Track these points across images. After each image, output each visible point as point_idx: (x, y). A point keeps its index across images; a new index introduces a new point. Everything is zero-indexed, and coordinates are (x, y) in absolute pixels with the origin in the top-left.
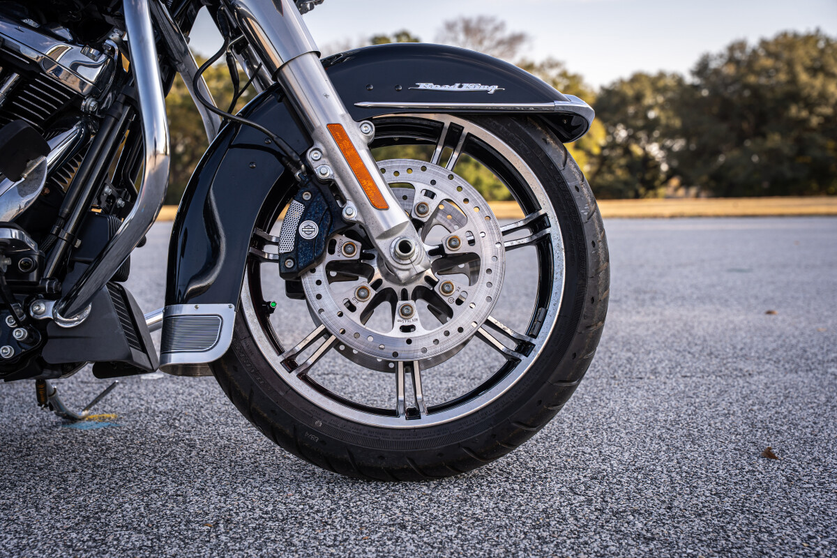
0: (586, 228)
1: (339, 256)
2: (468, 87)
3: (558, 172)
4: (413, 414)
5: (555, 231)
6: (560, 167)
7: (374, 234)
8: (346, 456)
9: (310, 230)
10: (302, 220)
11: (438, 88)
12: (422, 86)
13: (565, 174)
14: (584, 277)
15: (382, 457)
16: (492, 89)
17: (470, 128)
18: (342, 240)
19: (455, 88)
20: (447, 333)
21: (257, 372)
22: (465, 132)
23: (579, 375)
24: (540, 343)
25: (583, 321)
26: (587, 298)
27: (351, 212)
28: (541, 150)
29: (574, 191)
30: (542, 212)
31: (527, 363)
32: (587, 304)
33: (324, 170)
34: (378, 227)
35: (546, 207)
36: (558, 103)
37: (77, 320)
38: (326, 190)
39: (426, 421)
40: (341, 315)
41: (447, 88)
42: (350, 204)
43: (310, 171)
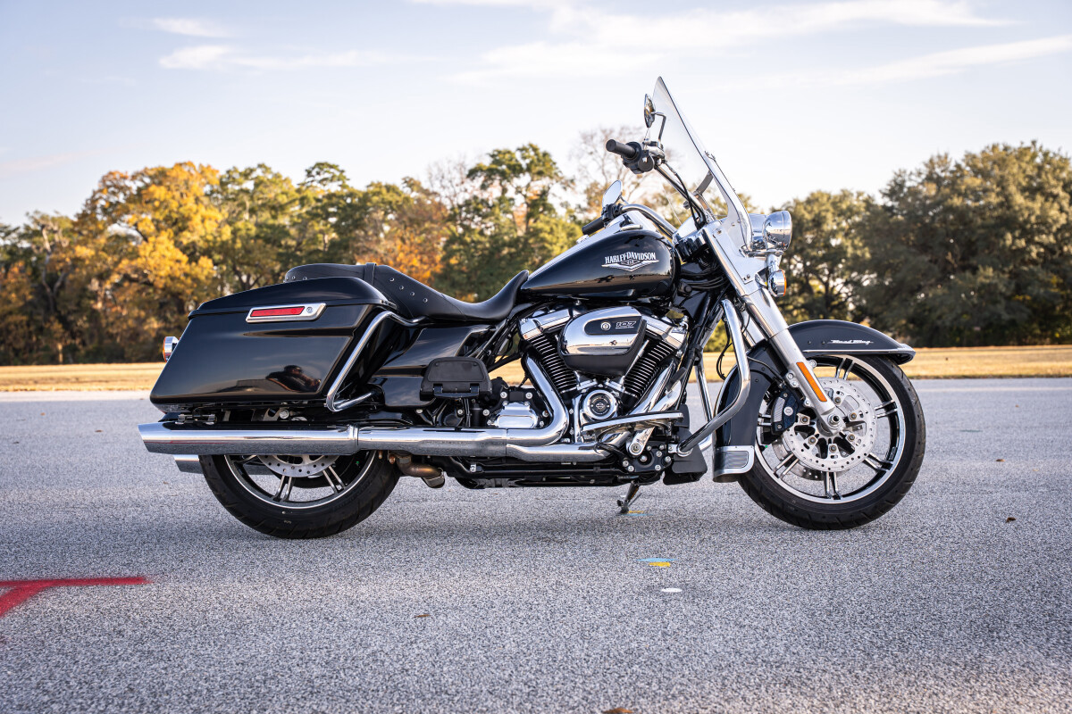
0: (915, 409)
1: (799, 423)
2: (855, 342)
3: (900, 382)
4: (837, 497)
5: (899, 410)
6: (901, 379)
7: (820, 413)
8: (807, 517)
9: (789, 411)
10: (784, 407)
11: (842, 342)
12: (834, 342)
13: (903, 382)
14: (915, 432)
15: (824, 517)
16: (868, 342)
17: (856, 361)
18: (800, 415)
19: (850, 342)
20: (852, 459)
21: (764, 478)
22: (853, 362)
23: (913, 479)
24: (895, 463)
25: (915, 453)
26: (917, 441)
27: (808, 403)
28: (891, 372)
29: (908, 391)
30: (892, 401)
31: (889, 473)
32: (917, 445)
33: (794, 383)
34: (822, 410)
35: (895, 398)
36: (899, 349)
37: (687, 454)
38: (794, 392)
39: (843, 500)
40: (802, 450)
41: (846, 342)
42: (807, 399)
43: (787, 383)
